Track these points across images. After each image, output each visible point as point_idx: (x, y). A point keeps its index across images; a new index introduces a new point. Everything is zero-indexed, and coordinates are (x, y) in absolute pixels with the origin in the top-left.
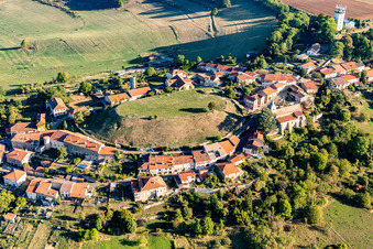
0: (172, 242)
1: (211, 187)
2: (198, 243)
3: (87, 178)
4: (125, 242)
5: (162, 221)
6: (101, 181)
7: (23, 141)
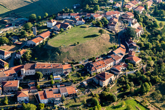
0: (135, 100)
1: (132, 70)
2: (146, 97)
3: (66, 84)
4: (114, 108)
5: (121, 93)
6: (75, 83)
7: (6, 76)
